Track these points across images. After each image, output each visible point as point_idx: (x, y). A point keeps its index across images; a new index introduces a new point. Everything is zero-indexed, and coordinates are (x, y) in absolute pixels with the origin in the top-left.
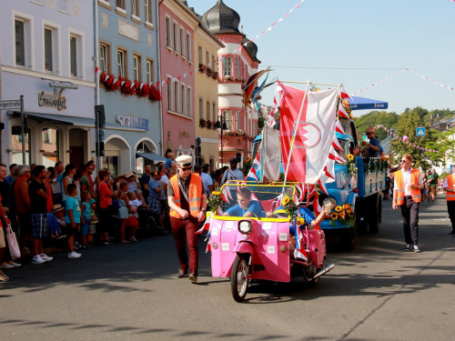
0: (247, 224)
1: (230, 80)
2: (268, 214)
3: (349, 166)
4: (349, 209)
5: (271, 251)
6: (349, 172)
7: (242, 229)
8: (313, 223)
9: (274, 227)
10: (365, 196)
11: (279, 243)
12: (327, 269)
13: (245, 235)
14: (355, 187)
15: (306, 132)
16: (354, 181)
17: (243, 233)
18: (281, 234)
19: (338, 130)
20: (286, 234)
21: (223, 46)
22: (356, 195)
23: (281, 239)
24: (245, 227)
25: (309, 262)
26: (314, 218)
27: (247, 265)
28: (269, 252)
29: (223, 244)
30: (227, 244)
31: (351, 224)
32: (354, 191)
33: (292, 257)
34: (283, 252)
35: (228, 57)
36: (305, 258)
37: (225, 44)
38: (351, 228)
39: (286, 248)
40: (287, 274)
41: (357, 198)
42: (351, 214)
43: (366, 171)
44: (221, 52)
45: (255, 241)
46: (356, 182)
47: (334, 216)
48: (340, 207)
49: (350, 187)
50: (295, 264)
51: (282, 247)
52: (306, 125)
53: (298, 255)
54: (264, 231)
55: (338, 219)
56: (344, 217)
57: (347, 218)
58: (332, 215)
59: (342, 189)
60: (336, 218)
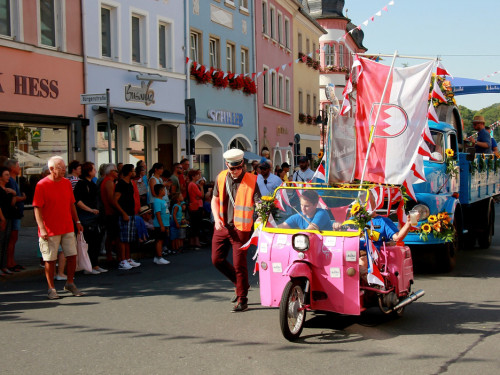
0: (302, 238)
1: (332, 70)
2: (336, 225)
3: (448, 164)
4: (445, 219)
5: (334, 274)
6: (447, 171)
7: (296, 246)
8: (395, 237)
9: (339, 242)
10: (470, 202)
11: (346, 264)
12: (414, 297)
13: (301, 254)
14: (457, 191)
15: (388, 116)
16: (454, 184)
17: (298, 250)
18: (348, 253)
19: (431, 117)
20: (354, 253)
21: (326, 33)
22: (456, 201)
23: (348, 259)
24: (301, 243)
25: (387, 289)
26: (397, 231)
27: (304, 292)
28: (332, 275)
29: (274, 265)
30: (279, 265)
31: (449, 238)
32: (455, 196)
33: (363, 282)
34: (351, 276)
35: (331, 45)
36: (382, 284)
37: (327, 30)
38: (449, 243)
39: (355, 271)
40: (356, 305)
41: (458, 205)
42: (449, 225)
43: (471, 169)
44: (323, 39)
45: (314, 260)
46: (458, 185)
47: (426, 228)
48: (435, 217)
49: (448, 191)
50: (367, 291)
51: (350, 270)
52: (388, 107)
53: (372, 279)
54: (325, 249)
55: (432, 231)
56: (439, 230)
57: (444, 231)
58: (423, 227)
59: (438, 193)
60: (429, 231)
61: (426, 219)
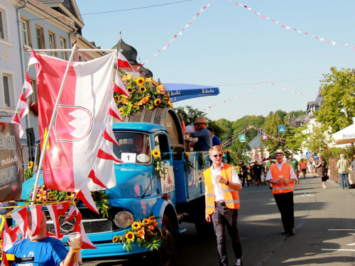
3: (155, 166)
4: (152, 224)
10: (188, 200)
15: (72, 118)
16: (167, 182)
22: (167, 202)
31: (155, 246)
32: (165, 197)
38: (154, 250)
42: (156, 230)
47: (130, 236)
48: (139, 224)
49: (158, 192)
52: (73, 110)
55: (136, 239)
56: (143, 237)
57: (149, 238)
58: (126, 236)
59: (143, 197)
60: (133, 239)
61: (130, 226)
